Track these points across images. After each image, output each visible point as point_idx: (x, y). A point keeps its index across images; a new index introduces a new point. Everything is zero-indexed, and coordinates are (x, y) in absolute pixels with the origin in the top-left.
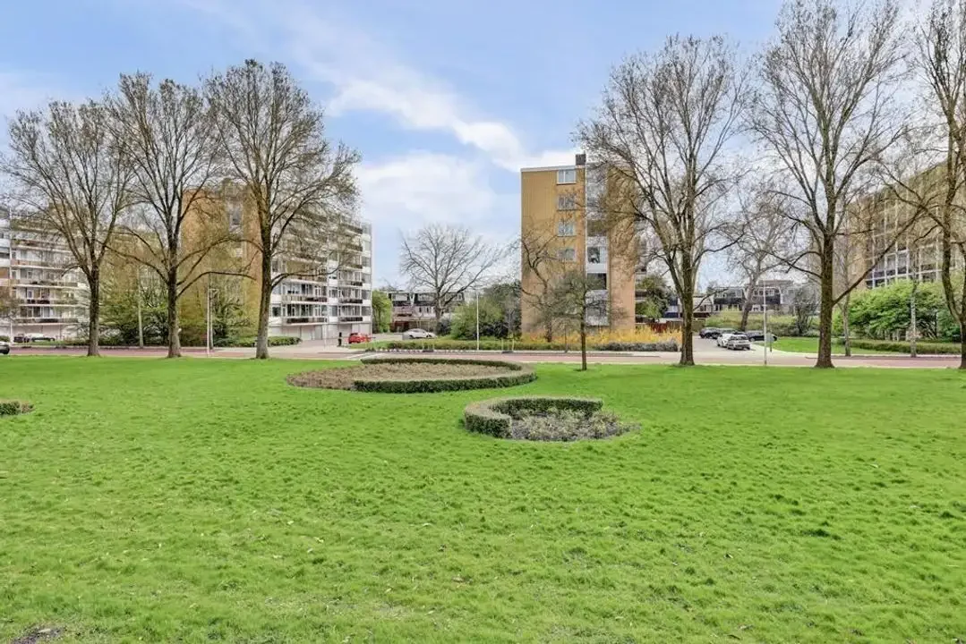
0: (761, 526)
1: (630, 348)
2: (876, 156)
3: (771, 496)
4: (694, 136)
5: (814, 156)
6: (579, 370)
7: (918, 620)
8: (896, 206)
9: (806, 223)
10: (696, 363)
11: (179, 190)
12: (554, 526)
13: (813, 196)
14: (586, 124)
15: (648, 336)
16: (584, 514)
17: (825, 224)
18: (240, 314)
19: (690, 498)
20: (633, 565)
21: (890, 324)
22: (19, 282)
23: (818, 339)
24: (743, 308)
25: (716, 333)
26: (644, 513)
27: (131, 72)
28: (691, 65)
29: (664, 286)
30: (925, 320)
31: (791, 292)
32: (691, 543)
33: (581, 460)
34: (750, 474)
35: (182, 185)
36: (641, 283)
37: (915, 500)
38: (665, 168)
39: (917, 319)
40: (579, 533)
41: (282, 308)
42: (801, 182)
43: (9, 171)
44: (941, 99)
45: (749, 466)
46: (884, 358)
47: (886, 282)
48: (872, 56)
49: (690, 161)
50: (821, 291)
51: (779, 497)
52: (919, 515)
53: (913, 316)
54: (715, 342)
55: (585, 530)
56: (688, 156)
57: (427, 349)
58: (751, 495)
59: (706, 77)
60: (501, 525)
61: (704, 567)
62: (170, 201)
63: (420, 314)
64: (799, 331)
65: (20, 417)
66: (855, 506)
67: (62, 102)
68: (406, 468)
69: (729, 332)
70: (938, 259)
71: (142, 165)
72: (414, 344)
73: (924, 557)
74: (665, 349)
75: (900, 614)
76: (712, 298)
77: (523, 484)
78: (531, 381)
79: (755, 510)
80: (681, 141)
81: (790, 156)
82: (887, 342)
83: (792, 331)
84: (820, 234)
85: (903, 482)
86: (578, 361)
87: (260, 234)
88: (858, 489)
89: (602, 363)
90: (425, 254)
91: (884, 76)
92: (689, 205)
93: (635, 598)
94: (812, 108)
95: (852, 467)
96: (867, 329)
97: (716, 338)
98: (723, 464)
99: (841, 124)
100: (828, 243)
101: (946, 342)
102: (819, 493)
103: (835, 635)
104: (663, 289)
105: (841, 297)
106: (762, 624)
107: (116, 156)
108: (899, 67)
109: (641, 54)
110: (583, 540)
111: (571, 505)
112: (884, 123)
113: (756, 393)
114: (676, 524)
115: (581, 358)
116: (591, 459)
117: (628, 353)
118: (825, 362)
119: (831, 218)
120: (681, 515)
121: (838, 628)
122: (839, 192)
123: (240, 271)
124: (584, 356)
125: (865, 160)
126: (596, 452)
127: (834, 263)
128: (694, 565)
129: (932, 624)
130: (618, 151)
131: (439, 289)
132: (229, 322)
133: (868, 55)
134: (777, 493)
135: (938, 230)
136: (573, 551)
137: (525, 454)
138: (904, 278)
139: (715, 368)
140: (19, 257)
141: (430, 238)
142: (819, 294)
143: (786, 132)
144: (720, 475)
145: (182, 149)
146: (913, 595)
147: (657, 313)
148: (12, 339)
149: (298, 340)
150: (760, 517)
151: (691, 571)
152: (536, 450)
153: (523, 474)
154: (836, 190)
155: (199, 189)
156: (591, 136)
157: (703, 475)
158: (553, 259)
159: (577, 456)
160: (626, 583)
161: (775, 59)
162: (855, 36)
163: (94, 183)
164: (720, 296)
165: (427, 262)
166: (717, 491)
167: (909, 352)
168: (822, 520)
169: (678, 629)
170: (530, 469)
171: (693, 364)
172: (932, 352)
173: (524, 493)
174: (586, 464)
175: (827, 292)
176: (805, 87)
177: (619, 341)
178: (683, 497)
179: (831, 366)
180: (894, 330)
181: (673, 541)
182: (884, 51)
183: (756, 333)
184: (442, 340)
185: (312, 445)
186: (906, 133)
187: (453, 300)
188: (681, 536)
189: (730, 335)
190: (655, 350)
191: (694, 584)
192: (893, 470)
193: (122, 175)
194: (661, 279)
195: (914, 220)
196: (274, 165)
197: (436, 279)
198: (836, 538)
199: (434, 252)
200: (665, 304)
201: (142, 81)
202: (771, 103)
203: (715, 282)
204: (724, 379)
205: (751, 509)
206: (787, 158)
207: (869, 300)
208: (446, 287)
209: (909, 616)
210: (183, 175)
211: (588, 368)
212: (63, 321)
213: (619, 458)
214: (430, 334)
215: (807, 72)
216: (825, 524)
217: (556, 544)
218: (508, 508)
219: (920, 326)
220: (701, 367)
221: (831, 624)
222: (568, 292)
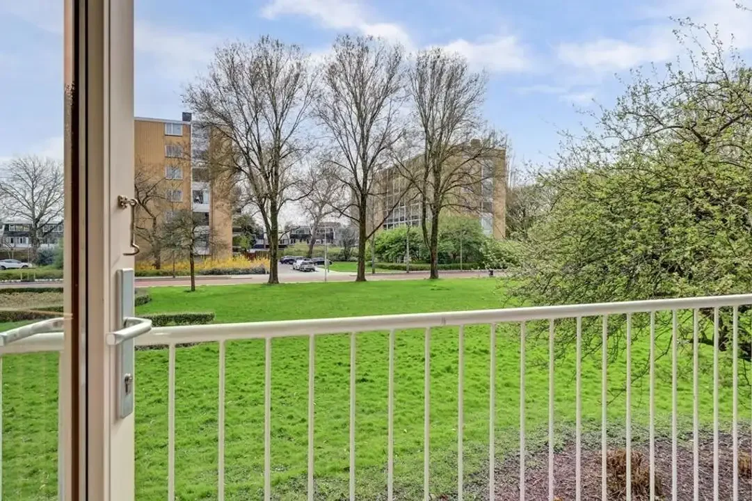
0: (331, 382)
1: (229, 273)
2: (389, 146)
3: (335, 364)
4: (279, 114)
5: (355, 141)
6: (188, 292)
7: (412, 415)
8: (399, 178)
9: (350, 185)
10: (280, 282)
12: (187, 408)
13: (355, 167)
14: (195, 90)
15: (243, 262)
16: (210, 396)
17: (361, 186)
19: (285, 373)
20: (252, 422)
21: (396, 253)
23: (357, 263)
24: (310, 241)
25: (292, 260)
26: (255, 387)
28: (277, 61)
29: (253, 223)
30: (413, 249)
31: (340, 231)
32: (289, 401)
33: (201, 359)
34: (322, 352)
36: (236, 222)
37: (409, 354)
38: (258, 135)
39: (410, 249)
40: (209, 409)
42: (348, 157)
44: (422, 116)
45: (321, 347)
46: (392, 274)
47: (394, 226)
48: (388, 82)
49: (276, 132)
50: (359, 231)
51: (340, 364)
52: (412, 362)
53: (408, 247)
54: (291, 267)
55: (213, 406)
56: (275, 128)
57: (25, 279)
58: (323, 364)
59: (288, 72)
60: (143, 415)
61: (299, 413)
63: (12, 245)
64: (344, 258)
66: (381, 362)
68: (33, 387)
69: (301, 259)
70: (420, 213)
72: (11, 274)
73: (414, 383)
74: (256, 272)
75: (403, 414)
76: (288, 234)
77: (155, 383)
78: (146, 302)
79: (327, 374)
80: (269, 116)
81: (341, 138)
82: (394, 264)
83: (341, 258)
84: (359, 193)
85: (403, 345)
86: (188, 284)
88: (382, 353)
89: (207, 285)
90: (18, 185)
91: (394, 96)
92: (276, 165)
93: (255, 442)
94: (355, 109)
95: (378, 340)
96: (384, 256)
97: (292, 264)
98: (304, 348)
99: (371, 122)
100: (363, 199)
101: (424, 263)
102: (362, 358)
103: (373, 433)
104: (253, 227)
105: (370, 235)
106: (335, 436)
108: (402, 93)
109: (240, 44)
110: (212, 413)
111: (200, 391)
112: (394, 126)
113: (322, 300)
114: (278, 390)
115: (190, 282)
116: (210, 357)
117: (228, 276)
118: (361, 278)
119: (365, 183)
120: (280, 384)
121: (375, 429)
122: (369, 167)
124: (193, 280)
125: (383, 148)
126: (213, 351)
127: (367, 213)
128: (291, 413)
129: (417, 416)
130: (222, 116)
131: (38, 220)
133: (385, 81)
134: (338, 361)
135: (420, 195)
136: (207, 422)
137: (152, 360)
138: (403, 223)
139: (294, 284)
141: (25, 168)
142: (357, 232)
143: (339, 122)
144: (303, 356)
146: (409, 403)
147: (249, 245)
150: (329, 377)
151: (291, 417)
152: (161, 356)
153: (153, 376)
154: (368, 165)
156: (199, 100)
157: (292, 357)
158: (162, 198)
159: (198, 356)
160: (248, 434)
161: (332, 71)
162: (379, 67)
164: (294, 233)
165: (22, 193)
166: (302, 366)
167: (406, 270)
168: (364, 373)
169: (287, 452)
170: (159, 371)
171: (278, 283)
172: (417, 270)
173: (157, 390)
174: (206, 362)
175: (363, 232)
176: (350, 94)
177: (219, 267)
178: (281, 373)
179: (365, 280)
180: (398, 256)
181: (277, 402)
182: (394, 80)
183: (319, 259)
184: (42, 270)
186: (405, 134)
187: (53, 231)
188: (282, 397)
189: (302, 261)
190: (248, 273)
191: (293, 425)
192: (399, 339)
194: (251, 218)
195: (408, 188)
197: (33, 209)
198: (372, 381)
199: (30, 184)
200: (254, 238)
202: (331, 100)
203: (291, 222)
204: (301, 292)
205: (324, 373)
206: (339, 138)
207: (385, 237)
208: (45, 219)
209: (407, 414)
211: (196, 289)
213: (232, 354)
214: (26, 264)
215: (352, 84)
216: (366, 375)
217: (192, 420)
218: (145, 403)
219: (411, 253)
220: (284, 284)
221: (371, 428)
222: (179, 227)
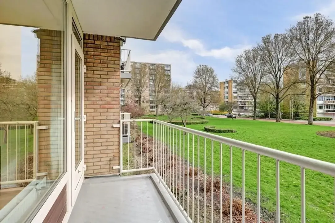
11: (280, 68)
18: (305, 108)
22: (239, 100)
27: (265, 36)
35: (281, 66)
41: (324, 106)
43: (235, 71)
62: (277, 73)
65: (234, 133)
67: (247, 50)
71: (268, 63)
87: (310, 79)
107: (261, 62)
123: (302, 93)
132: (300, 111)
140: (239, 93)
145: (281, 55)
148: (237, 115)
149: (331, 119)
155: (287, 66)
163: (255, 71)
185: (314, 155)
193: (263, 67)
196: (316, 52)
201: (268, 37)
210: (281, 63)
212: (249, 110)
